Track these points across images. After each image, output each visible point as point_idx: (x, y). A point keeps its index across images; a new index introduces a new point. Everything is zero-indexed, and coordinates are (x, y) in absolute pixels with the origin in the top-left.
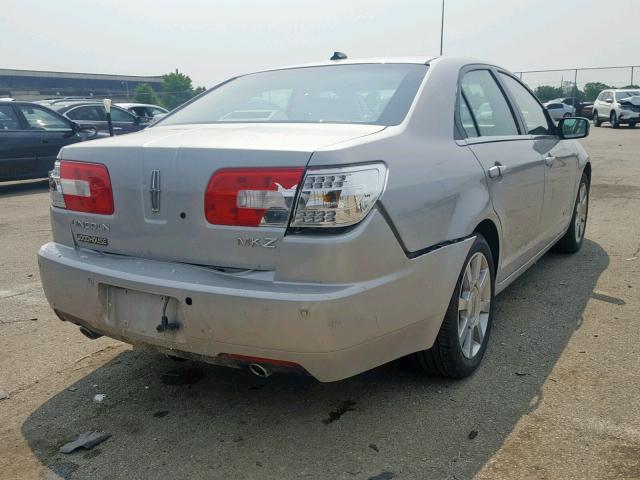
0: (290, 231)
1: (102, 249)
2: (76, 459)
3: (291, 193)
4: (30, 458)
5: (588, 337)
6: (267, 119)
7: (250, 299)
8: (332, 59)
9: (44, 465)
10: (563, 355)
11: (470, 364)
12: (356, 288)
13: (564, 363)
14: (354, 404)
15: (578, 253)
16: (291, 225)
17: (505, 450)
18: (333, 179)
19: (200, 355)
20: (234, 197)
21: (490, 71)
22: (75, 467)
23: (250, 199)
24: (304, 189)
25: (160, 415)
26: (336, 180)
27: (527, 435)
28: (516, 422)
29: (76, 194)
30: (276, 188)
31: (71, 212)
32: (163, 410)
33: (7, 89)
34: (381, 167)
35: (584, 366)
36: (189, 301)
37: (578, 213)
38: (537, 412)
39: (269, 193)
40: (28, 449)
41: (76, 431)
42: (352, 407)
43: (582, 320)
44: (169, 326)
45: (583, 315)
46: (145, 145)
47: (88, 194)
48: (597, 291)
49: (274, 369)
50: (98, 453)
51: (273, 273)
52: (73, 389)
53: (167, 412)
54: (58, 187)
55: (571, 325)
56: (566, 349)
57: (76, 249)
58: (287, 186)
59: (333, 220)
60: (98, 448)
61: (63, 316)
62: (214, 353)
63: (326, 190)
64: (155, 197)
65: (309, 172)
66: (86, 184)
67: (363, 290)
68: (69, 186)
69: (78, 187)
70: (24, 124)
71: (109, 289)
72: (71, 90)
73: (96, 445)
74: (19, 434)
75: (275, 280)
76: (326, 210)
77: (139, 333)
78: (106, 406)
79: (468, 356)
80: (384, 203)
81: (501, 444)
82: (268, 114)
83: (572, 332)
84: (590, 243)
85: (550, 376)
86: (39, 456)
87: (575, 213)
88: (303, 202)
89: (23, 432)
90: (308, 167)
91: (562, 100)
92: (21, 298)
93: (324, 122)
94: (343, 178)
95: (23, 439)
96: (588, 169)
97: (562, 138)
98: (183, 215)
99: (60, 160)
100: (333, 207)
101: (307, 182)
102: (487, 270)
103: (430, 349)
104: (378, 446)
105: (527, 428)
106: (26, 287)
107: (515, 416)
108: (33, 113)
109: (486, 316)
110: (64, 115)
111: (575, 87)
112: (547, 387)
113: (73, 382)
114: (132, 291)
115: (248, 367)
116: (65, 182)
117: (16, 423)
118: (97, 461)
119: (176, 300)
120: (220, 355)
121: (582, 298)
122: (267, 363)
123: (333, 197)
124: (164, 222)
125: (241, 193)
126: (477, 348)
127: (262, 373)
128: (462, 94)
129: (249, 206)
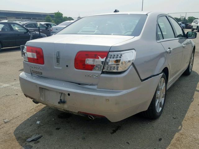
0: (103, 73)
1: (40, 76)
2: (32, 144)
3: (103, 60)
4: (16, 143)
5: (196, 105)
6: (94, 33)
7: (89, 95)
8: (114, 12)
9: (21, 146)
10: (188, 111)
11: (158, 114)
12: (124, 92)
13: (189, 114)
14: (120, 127)
15: (190, 75)
16: (103, 71)
17: (171, 145)
18: (118, 55)
19: (72, 112)
20: (84, 61)
21: (166, 16)
22: (32, 147)
23: (89, 61)
24: (108, 59)
25: (58, 129)
26: (119, 56)
27: (178, 140)
28: (174, 135)
29: (32, 57)
30: (98, 58)
31: (30, 63)
32: (59, 127)
33: (6, 17)
34: (133, 51)
35: (195, 115)
36: (69, 95)
37: (191, 62)
38: (181, 132)
39: (96, 60)
40: (16, 140)
41: (31, 134)
42: (120, 128)
43: (193, 99)
44: (62, 102)
45: (193, 97)
46: (55, 42)
47: (36, 57)
48: (197, 89)
49: (96, 117)
50: (38, 142)
51: (96, 86)
52: (30, 119)
53: (60, 128)
54: (26, 54)
55: (190, 101)
56: (189, 110)
57: (31, 75)
58: (102, 58)
59: (118, 69)
60: (38, 140)
61: (26, 96)
62: (77, 112)
63: (115, 59)
64: (58, 60)
65: (110, 53)
66: (35, 54)
67: (127, 92)
68: (29, 55)
69: (32, 55)
70: (12, 29)
71: (42, 89)
72: (25, 17)
73: (38, 139)
74: (13, 135)
75: (97, 88)
76: (115, 66)
77: (52, 103)
78: (41, 125)
79: (158, 112)
80: (134, 63)
81: (170, 143)
82: (94, 31)
83: (190, 103)
84: (194, 72)
85: (184, 119)
86: (19, 143)
87: (190, 62)
88: (108, 63)
89: (14, 134)
90: (110, 51)
91: (181, 22)
92: (12, 87)
93: (113, 35)
94: (121, 55)
95: (14, 137)
96: (194, 48)
97: (188, 38)
98: (67, 66)
99: (26, 46)
100: (117, 65)
101: (109, 56)
102: (164, 84)
103: (147, 111)
104: (129, 142)
105: (178, 137)
106: (14, 83)
107: (174, 133)
108: (15, 26)
109: (164, 98)
110: (24, 26)
111: (185, 18)
112: (183, 122)
113: (30, 117)
114: (50, 90)
115: (87, 116)
116: (28, 53)
117: (12, 131)
118: (39, 145)
119: (65, 94)
120: (78, 112)
121: (193, 91)
122: (94, 115)
123: (117, 61)
124: (61, 68)
125: (86, 59)
126: (160, 109)
127: (92, 118)
128: (158, 25)
129: (89, 64)
